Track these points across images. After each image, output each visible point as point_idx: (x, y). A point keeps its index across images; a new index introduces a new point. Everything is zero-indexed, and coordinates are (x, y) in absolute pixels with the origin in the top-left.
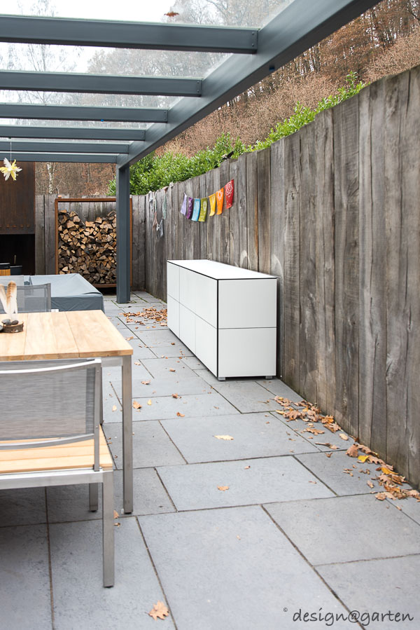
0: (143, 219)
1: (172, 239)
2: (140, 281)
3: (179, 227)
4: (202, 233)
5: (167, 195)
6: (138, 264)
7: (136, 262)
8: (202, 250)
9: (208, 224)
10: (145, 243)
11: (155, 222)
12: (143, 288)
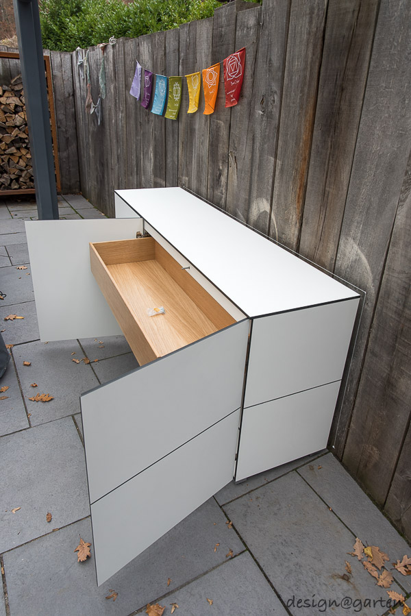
0: (71, 91)
1: (117, 133)
2: (73, 181)
3: (127, 117)
4: (170, 139)
5: (106, 59)
6: (68, 158)
7: (65, 154)
8: (170, 165)
9: (182, 126)
10: (76, 128)
11: (89, 99)
12: (77, 190)
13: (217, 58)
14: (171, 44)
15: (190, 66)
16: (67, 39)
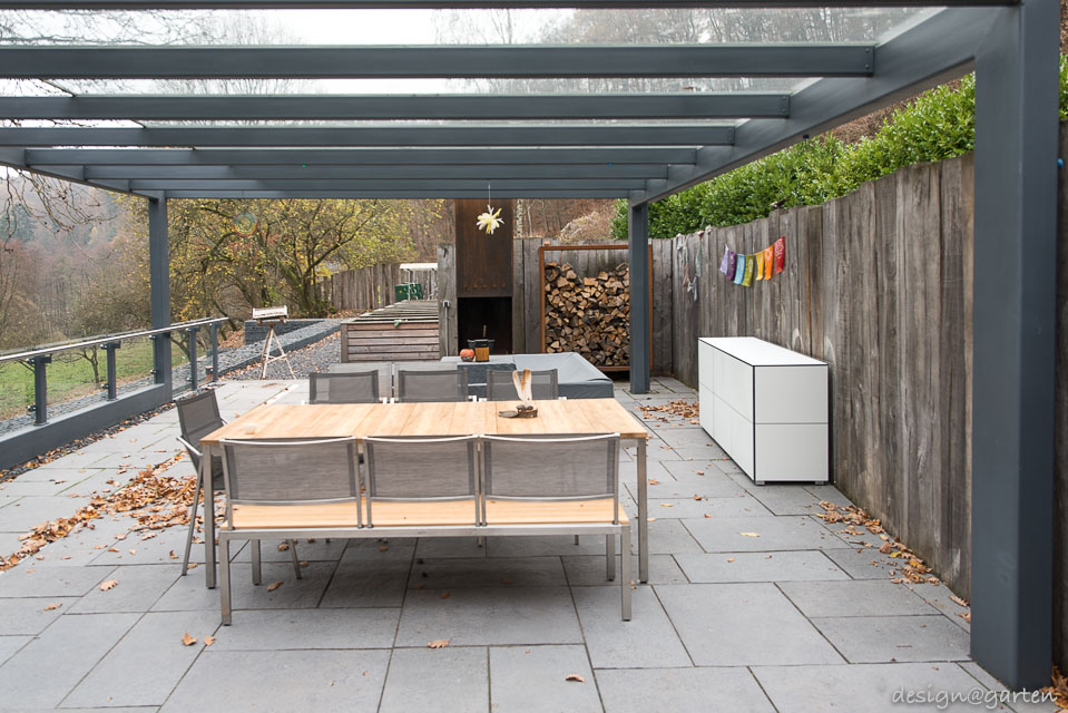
0: (669, 273)
1: (710, 305)
2: (665, 362)
3: (719, 290)
4: (748, 301)
5: (703, 243)
6: (662, 338)
7: (659, 334)
8: (748, 323)
9: (755, 290)
10: (672, 308)
11: (686, 279)
12: (669, 373)
13: (771, 243)
14: (748, 235)
15: (759, 248)
16: (667, 213)
